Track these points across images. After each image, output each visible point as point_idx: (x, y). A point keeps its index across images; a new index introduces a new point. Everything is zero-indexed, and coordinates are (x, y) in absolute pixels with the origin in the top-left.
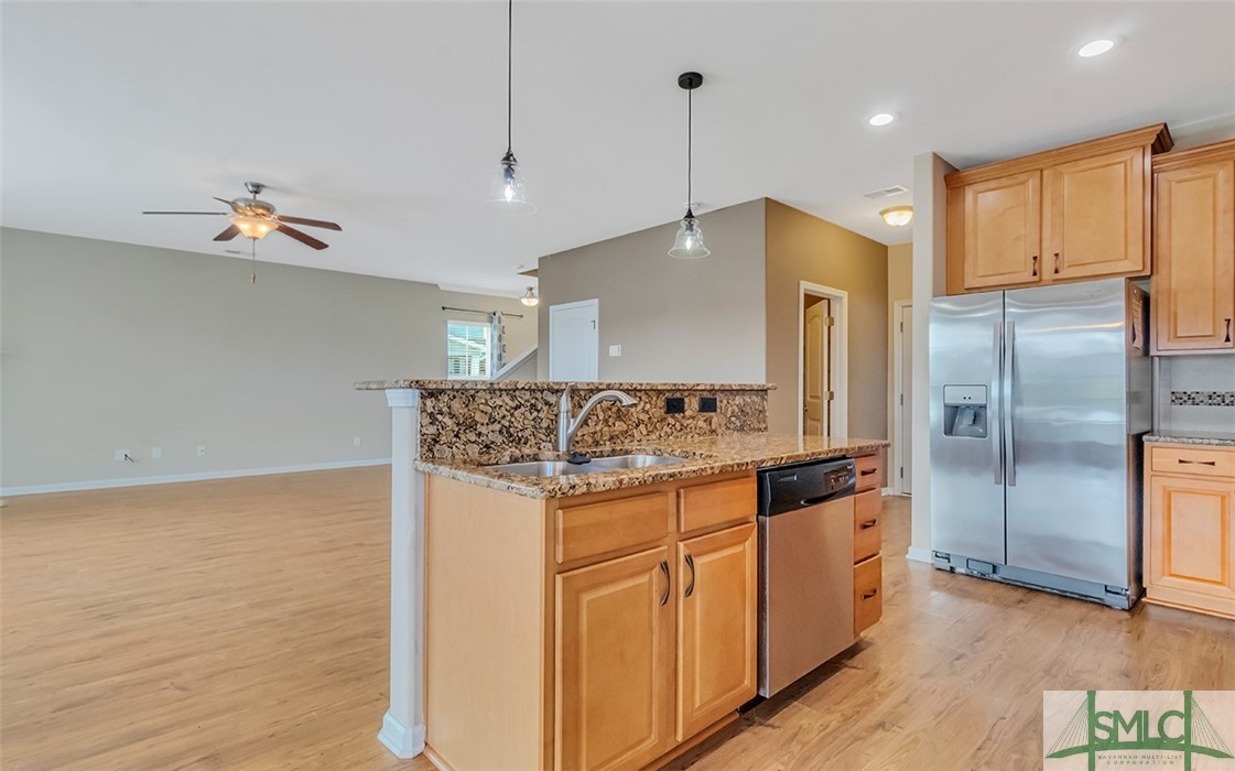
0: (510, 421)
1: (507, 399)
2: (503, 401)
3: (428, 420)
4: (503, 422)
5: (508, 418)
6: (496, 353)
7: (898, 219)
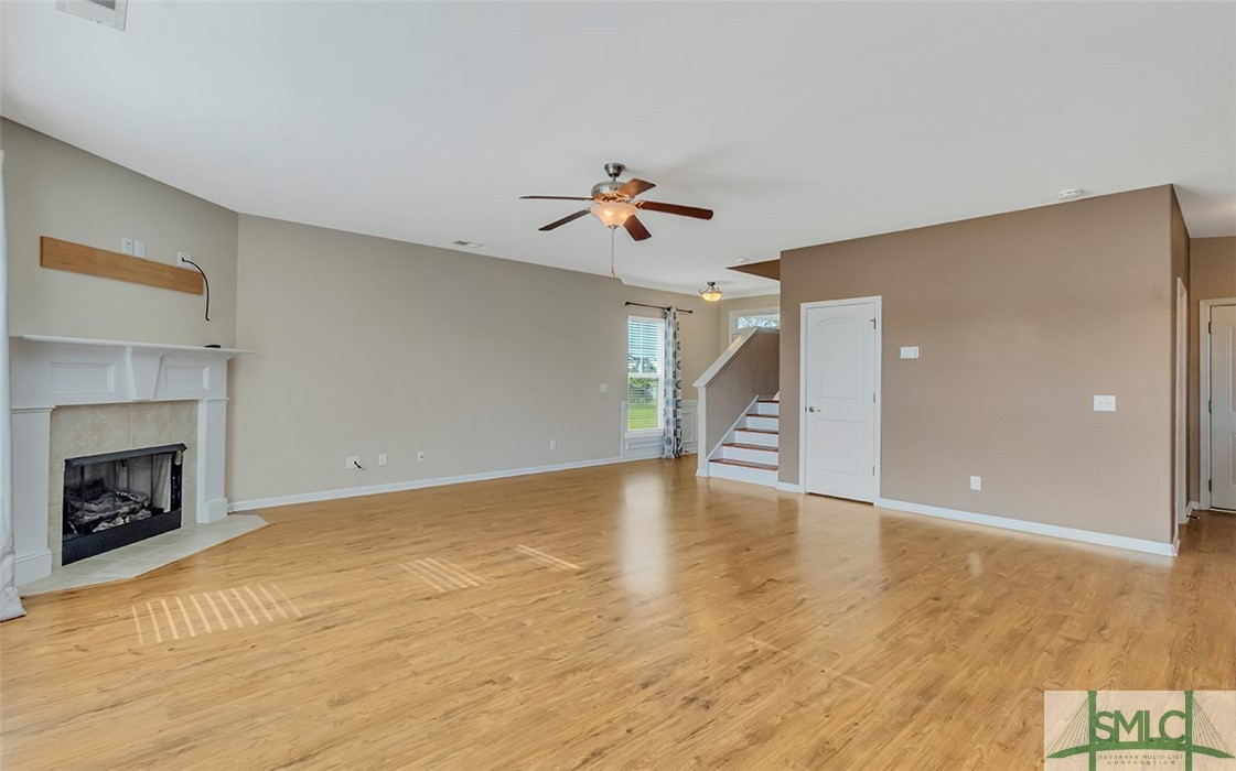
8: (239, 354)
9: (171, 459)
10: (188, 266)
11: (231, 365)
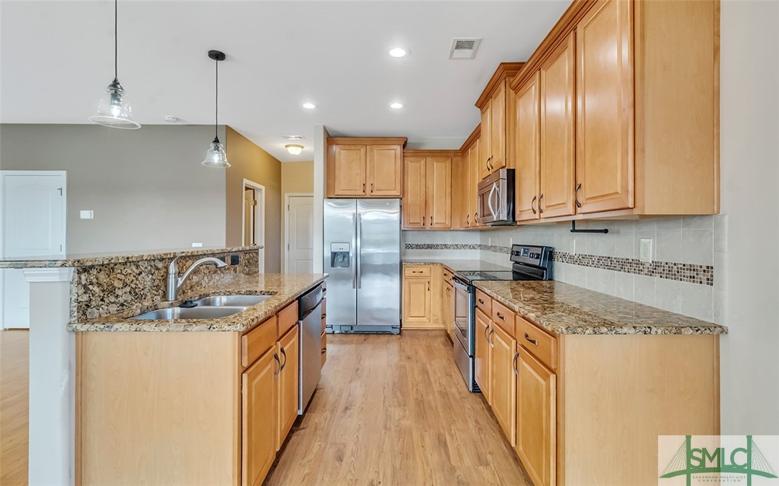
0: (136, 284)
1: (134, 268)
2: (132, 270)
3: (83, 290)
4: (132, 285)
5: (134, 282)
7: (295, 151)
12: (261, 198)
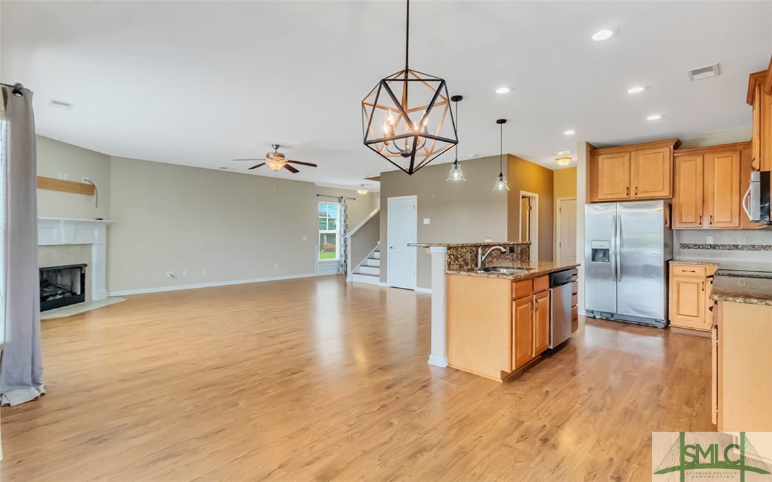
0: (465, 257)
2: (464, 250)
3: (449, 257)
6: (343, 219)
7: (563, 163)
8: (112, 223)
9: (79, 270)
10: (87, 183)
11: (108, 227)
12: (535, 204)
